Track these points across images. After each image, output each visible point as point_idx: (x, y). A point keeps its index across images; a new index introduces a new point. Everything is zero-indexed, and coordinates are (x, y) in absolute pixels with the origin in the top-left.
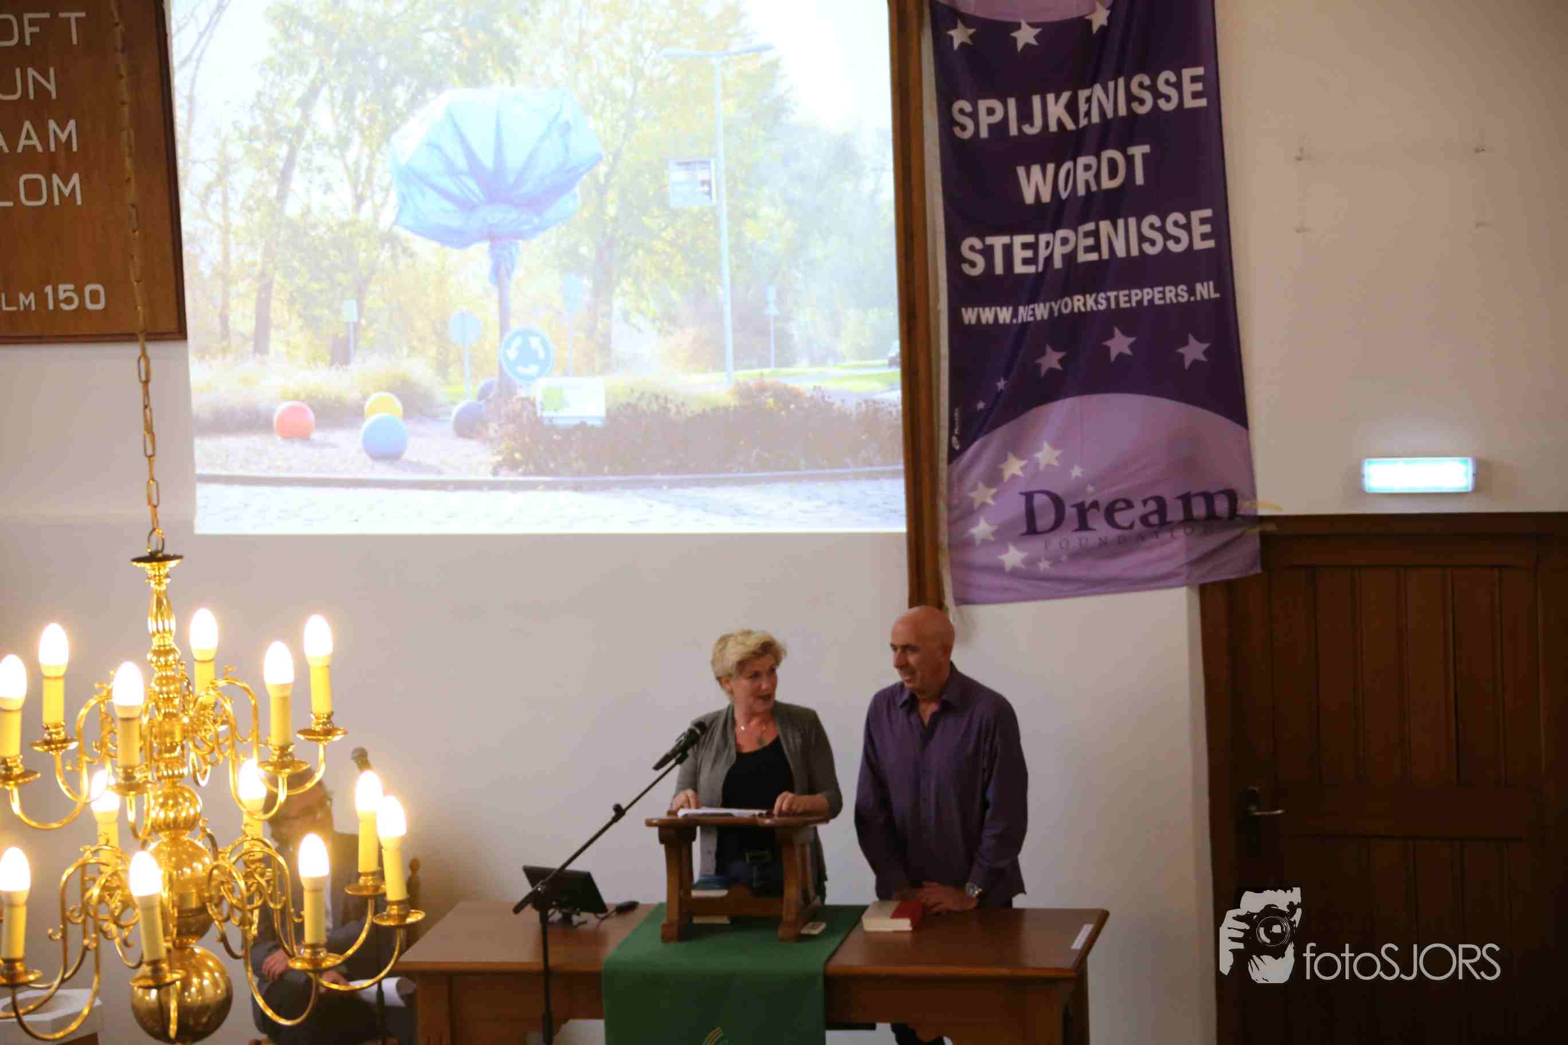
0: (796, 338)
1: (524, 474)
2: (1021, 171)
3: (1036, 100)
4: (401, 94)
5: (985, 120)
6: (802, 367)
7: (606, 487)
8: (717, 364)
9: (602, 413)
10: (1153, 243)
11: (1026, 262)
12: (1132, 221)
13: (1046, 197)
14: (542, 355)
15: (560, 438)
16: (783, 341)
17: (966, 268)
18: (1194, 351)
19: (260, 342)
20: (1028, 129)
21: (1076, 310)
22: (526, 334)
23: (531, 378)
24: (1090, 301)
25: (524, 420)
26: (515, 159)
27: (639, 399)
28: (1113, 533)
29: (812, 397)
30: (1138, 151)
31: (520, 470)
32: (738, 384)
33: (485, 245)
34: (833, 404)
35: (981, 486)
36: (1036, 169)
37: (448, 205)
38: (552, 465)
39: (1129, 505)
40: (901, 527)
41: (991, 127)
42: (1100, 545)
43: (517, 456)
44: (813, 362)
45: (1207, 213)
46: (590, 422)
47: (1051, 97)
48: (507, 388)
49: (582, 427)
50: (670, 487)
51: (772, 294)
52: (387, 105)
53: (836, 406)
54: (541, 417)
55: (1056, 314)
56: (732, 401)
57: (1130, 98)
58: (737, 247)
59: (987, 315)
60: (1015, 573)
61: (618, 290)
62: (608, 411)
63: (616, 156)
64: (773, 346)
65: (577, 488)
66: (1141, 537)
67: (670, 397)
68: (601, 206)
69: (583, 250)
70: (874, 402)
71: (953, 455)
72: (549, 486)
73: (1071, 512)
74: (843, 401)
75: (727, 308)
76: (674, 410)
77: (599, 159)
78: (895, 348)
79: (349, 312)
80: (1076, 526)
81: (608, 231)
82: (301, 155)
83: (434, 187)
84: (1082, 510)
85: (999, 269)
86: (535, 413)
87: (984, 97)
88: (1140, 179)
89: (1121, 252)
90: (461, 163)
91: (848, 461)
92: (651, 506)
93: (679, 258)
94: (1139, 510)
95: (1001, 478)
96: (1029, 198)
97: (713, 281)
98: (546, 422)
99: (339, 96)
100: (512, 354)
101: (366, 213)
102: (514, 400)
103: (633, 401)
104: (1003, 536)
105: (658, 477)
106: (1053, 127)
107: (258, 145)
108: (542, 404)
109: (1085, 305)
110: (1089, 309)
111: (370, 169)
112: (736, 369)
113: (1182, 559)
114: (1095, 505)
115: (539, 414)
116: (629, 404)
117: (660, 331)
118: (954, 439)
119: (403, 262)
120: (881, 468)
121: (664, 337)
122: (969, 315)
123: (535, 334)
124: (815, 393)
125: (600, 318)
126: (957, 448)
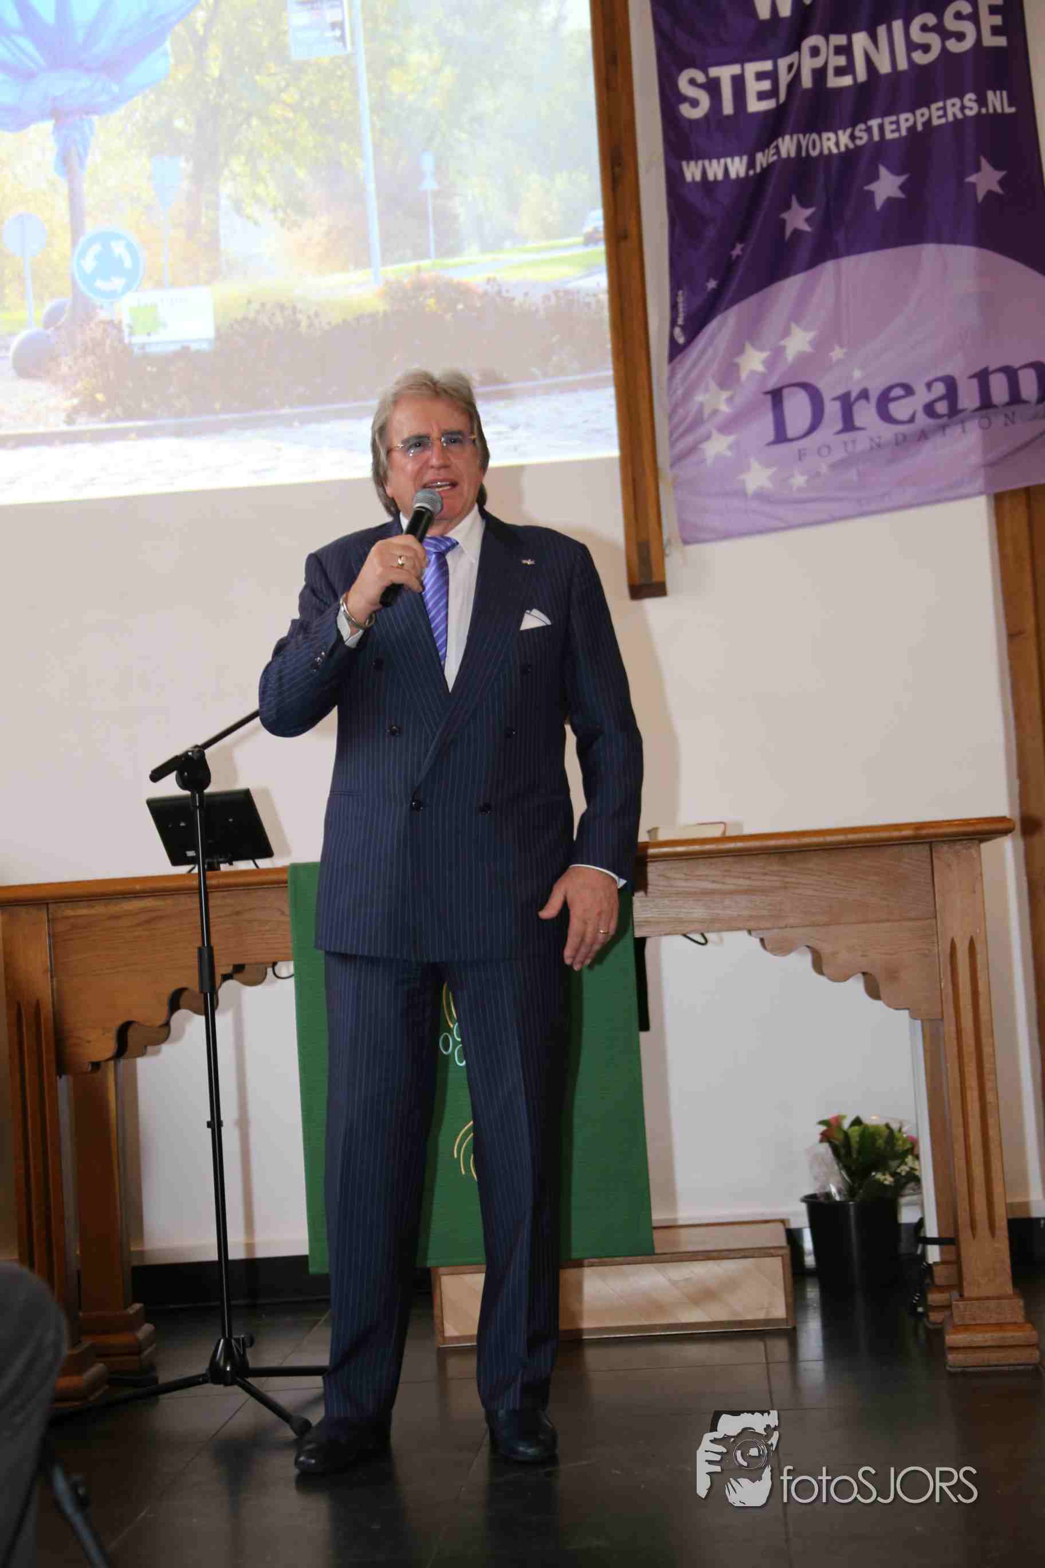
0: (462, 219)
1: (109, 420)
6: (472, 254)
7: (218, 429)
8: (361, 259)
9: (210, 333)
10: (927, 48)
11: (760, 93)
12: (898, 26)
13: (787, 10)
14: (128, 263)
15: (155, 369)
16: (446, 223)
17: (686, 109)
18: (987, 181)
21: (826, 152)
22: (105, 239)
23: (113, 295)
24: (844, 138)
25: (108, 351)
26: (83, 10)
27: (258, 312)
28: (887, 432)
29: (486, 293)
31: (103, 416)
32: (387, 282)
33: (49, 125)
34: (513, 299)
35: (713, 385)
38: (144, 405)
39: (909, 390)
40: (607, 444)
42: (872, 448)
43: (100, 397)
44: (486, 248)
46: (194, 347)
48: (82, 308)
49: (184, 353)
50: (302, 423)
51: (428, 162)
53: (517, 303)
54: (130, 344)
55: (804, 154)
56: (381, 306)
58: (379, 107)
59: (715, 169)
60: (761, 496)
61: (226, 173)
62: (218, 330)
64: (432, 229)
65: (179, 433)
66: (923, 435)
67: (299, 306)
69: (179, 124)
70: (567, 292)
71: (676, 351)
72: (143, 434)
73: (832, 406)
74: (526, 294)
75: (371, 187)
76: (304, 324)
77: (195, 2)
78: (596, 219)
80: (839, 426)
81: (211, 97)
84: (847, 403)
85: (726, 105)
86: (121, 340)
89: (884, 68)
90: (12, 18)
91: (535, 370)
92: (279, 450)
93: (305, 124)
94: (922, 397)
95: (738, 378)
96: (764, 12)
97: (351, 152)
98: (136, 350)
100: (89, 265)
102: (93, 324)
103: (251, 315)
104: (742, 450)
105: (286, 411)
108: (130, 327)
109: (837, 144)
110: (843, 149)
112: (384, 263)
113: (979, 457)
114: (864, 395)
115: (126, 341)
116: (245, 319)
117: (283, 223)
118: (677, 331)
120: (579, 377)
121: (289, 229)
122: (692, 171)
123: (118, 237)
124: (489, 288)
125: (203, 210)
126: (681, 340)
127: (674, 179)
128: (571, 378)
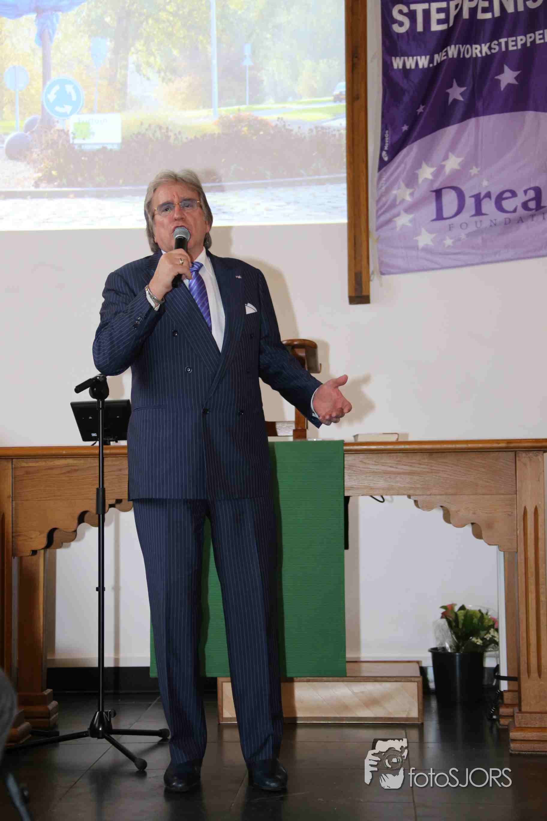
0: (265, 83)
1: (59, 186)
6: (270, 104)
7: (120, 195)
8: (207, 104)
9: (119, 140)
10: (535, 1)
11: (440, 22)
14: (74, 98)
15: (86, 159)
16: (256, 85)
17: (396, 27)
21: (474, 56)
22: (62, 83)
23: (66, 115)
24: (485, 48)
25: (60, 147)
27: (147, 130)
28: (501, 216)
29: (276, 125)
31: (56, 184)
32: (221, 117)
33: (33, 16)
34: (292, 130)
35: (402, 185)
38: (80, 179)
39: (514, 194)
40: (341, 215)
42: (491, 226)
43: (54, 173)
44: (278, 100)
46: (109, 147)
48: (47, 121)
49: (104, 150)
51: (248, 49)
53: (294, 133)
54: (73, 144)
55: (462, 56)
56: (217, 130)
58: (223, 16)
59: (409, 62)
60: (426, 249)
61: (133, 49)
62: (123, 138)
64: (248, 88)
65: (99, 196)
66: (522, 219)
67: (170, 128)
69: (107, 20)
70: (323, 128)
71: (382, 164)
72: (78, 195)
73: (470, 202)
74: (299, 128)
75: (215, 62)
76: (173, 137)
78: (341, 87)
80: (473, 212)
81: (127, 5)
84: (478, 199)
85: (419, 26)
86: (68, 141)
89: (510, 9)
91: (302, 171)
93: (179, 24)
94: (521, 198)
95: (417, 181)
97: (204, 41)
98: (76, 147)
100: (52, 97)
102: (52, 131)
103: (143, 131)
104: (418, 222)
108: (74, 134)
109: (481, 52)
110: (484, 54)
112: (220, 107)
114: (488, 195)
115: (71, 141)
116: (139, 133)
117: (163, 79)
118: (384, 153)
120: (327, 177)
121: (167, 83)
122: (397, 63)
123: (70, 83)
124: (278, 123)
125: (119, 70)
126: (386, 159)
127: (387, 67)
128: (321, 177)
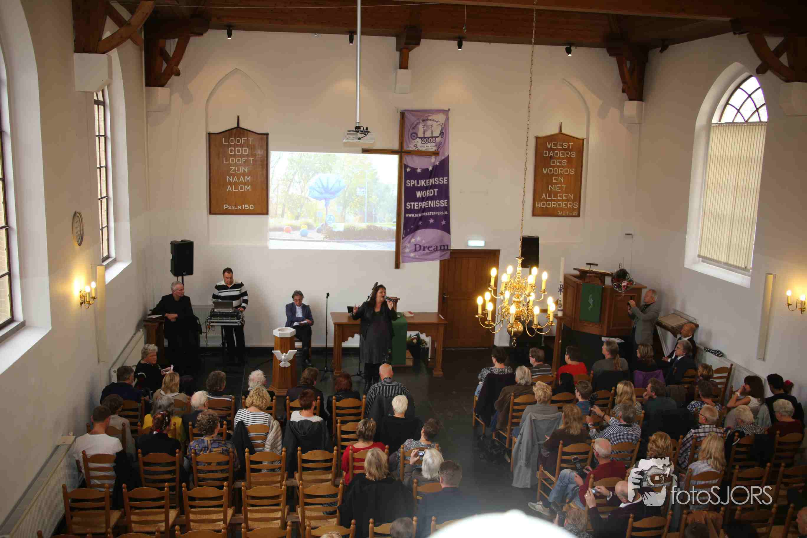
0: (377, 218)
1: (329, 239)
2: (417, 192)
3: (420, 181)
4: (311, 174)
5: (412, 184)
6: (379, 222)
7: (343, 242)
8: (364, 221)
10: (438, 205)
11: (417, 207)
12: (434, 201)
13: (420, 197)
14: (333, 219)
15: (335, 233)
16: (375, 218)
17: (407, 208)
18: (444, 222)
19: (282, 215)
20: (418, 185)
21: (425, 215)
22: (330, 216)
23: (331, 223)
24: (427, 214)
25: (329, 230)
26: (330, 186)
28: (429, 251)
29: (380, 228)
30: (436, 190)
32: (367, 225)
33: (324, 200)
34: (383, 229)
35: (408, 243)
36: (419, 192)
37: (318, 193)
38: (334, 238)
39: (432, 247)
40: (394, 249)
41: (413, 185)
42: (427, 253)
43: (328, 236)
45: (447, 200)
46: (341, 231)
47: (422, 181)
48: (326, 224)
49: (339, 232)
50: (354, 242)
52: (308, 176)
54: (332, 230)
55: (421, 215)
56: (366, 228)
57: (435, 181)
58: (368, 202)
59: (410, 215)
60: (412, 258)
61: (347, 209)
62: (344, 230)
63: (348, 186)
64: (373, 219)
65: (338, 242)
66: (433, 252)
67: (355, 227)
68: (345, 194)
69: (342, 202)
70: (391, 229)
71: (403, 238)
72: (333, 242)
73: (422, 248)
74: (385, 229)
75: (366, 212)
76: (356, 229)
77: (345, 187)
78: (395, 220)
79: (299, 211)
80: (423, 250)
81: (346, 199)
82: (292, 184)
83: (315, 190)
84: (424, 248)
85: (412, 208)
87: (412, 180)
88: (436, 194)
89: (432, 206)
90: (321, 186)
91: (386, 239)
92: (351, 245)
93: (358, 204)
94: (433, 248)
95: (411, 243)
96: (418, 197)
97: (364, 208)
99: (300, 174)
100: (328, 219)
101: (303, 194)
102: (328, 227)
103: (349, 227)
104: (411, 252)
106: (422, 185)
107: (284, 182)
108: (332, 228)
111: (304, 187)
112: (367, 223)
113: (439, 256)
114: (426, 247)
117: (354, 216)
118: (404, 236)
119: (309, 202)
120: (391, 240)
122: (407, 215)
123: (332, 216)
125: (344, 213)
127: (405, 216)
